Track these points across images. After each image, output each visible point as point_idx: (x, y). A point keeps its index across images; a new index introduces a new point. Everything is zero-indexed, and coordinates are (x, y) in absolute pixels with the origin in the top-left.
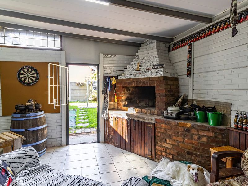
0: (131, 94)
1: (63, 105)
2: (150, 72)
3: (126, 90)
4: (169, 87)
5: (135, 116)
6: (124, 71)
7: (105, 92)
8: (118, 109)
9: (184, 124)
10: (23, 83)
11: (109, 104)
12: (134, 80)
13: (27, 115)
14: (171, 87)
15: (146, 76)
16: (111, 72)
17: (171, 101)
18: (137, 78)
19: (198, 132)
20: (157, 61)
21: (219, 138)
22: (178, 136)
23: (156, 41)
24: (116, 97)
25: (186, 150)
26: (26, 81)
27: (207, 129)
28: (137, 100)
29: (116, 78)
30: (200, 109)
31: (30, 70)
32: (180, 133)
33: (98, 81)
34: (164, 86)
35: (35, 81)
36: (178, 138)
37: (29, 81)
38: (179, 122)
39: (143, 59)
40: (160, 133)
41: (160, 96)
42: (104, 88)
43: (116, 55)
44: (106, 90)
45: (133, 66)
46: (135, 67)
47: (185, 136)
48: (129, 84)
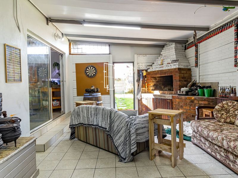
0: (157, 82)
1: (111, 89)
2: (169, 65)
3: (154, 79)
4: (183, 75)
5: (159, 96)
6: (152, 65)
7: (138, 81)
8: (148, 93)
9: (190, 98)
10: (88, 76)
11: (141, 89)
12: (159, 72)
13: (93, 94)
14: (184, 75)
15: (167, 68)
16: (143, 67)
17: (184, 85)
18: (161, 70)
19: (199, 102)
20: (174, 57)
21: (210, 105)
22: (187, 106)
23: (174, 43)
24: (146, 84)
25: (192, 114)
26: (90, 75)
27: (204, 100)
28: (162, 86)
29: (146, 71)
30: (200, 88)
31: (92, 68)
32: (188, 103)
33: (134, 73)
34: (178, 74)
35: (95, 75)
36: (187, 107)
37: (91, 75)
38: (187, 97)
39: (165, 56)
40: (176, 105)
41: (176, 81)
42: (138, 78)
43: (146, 55)
44: (140, 79)
45: (158, 62)
46: (160, 62)
47: (191, 105)
48: (155, 74)
